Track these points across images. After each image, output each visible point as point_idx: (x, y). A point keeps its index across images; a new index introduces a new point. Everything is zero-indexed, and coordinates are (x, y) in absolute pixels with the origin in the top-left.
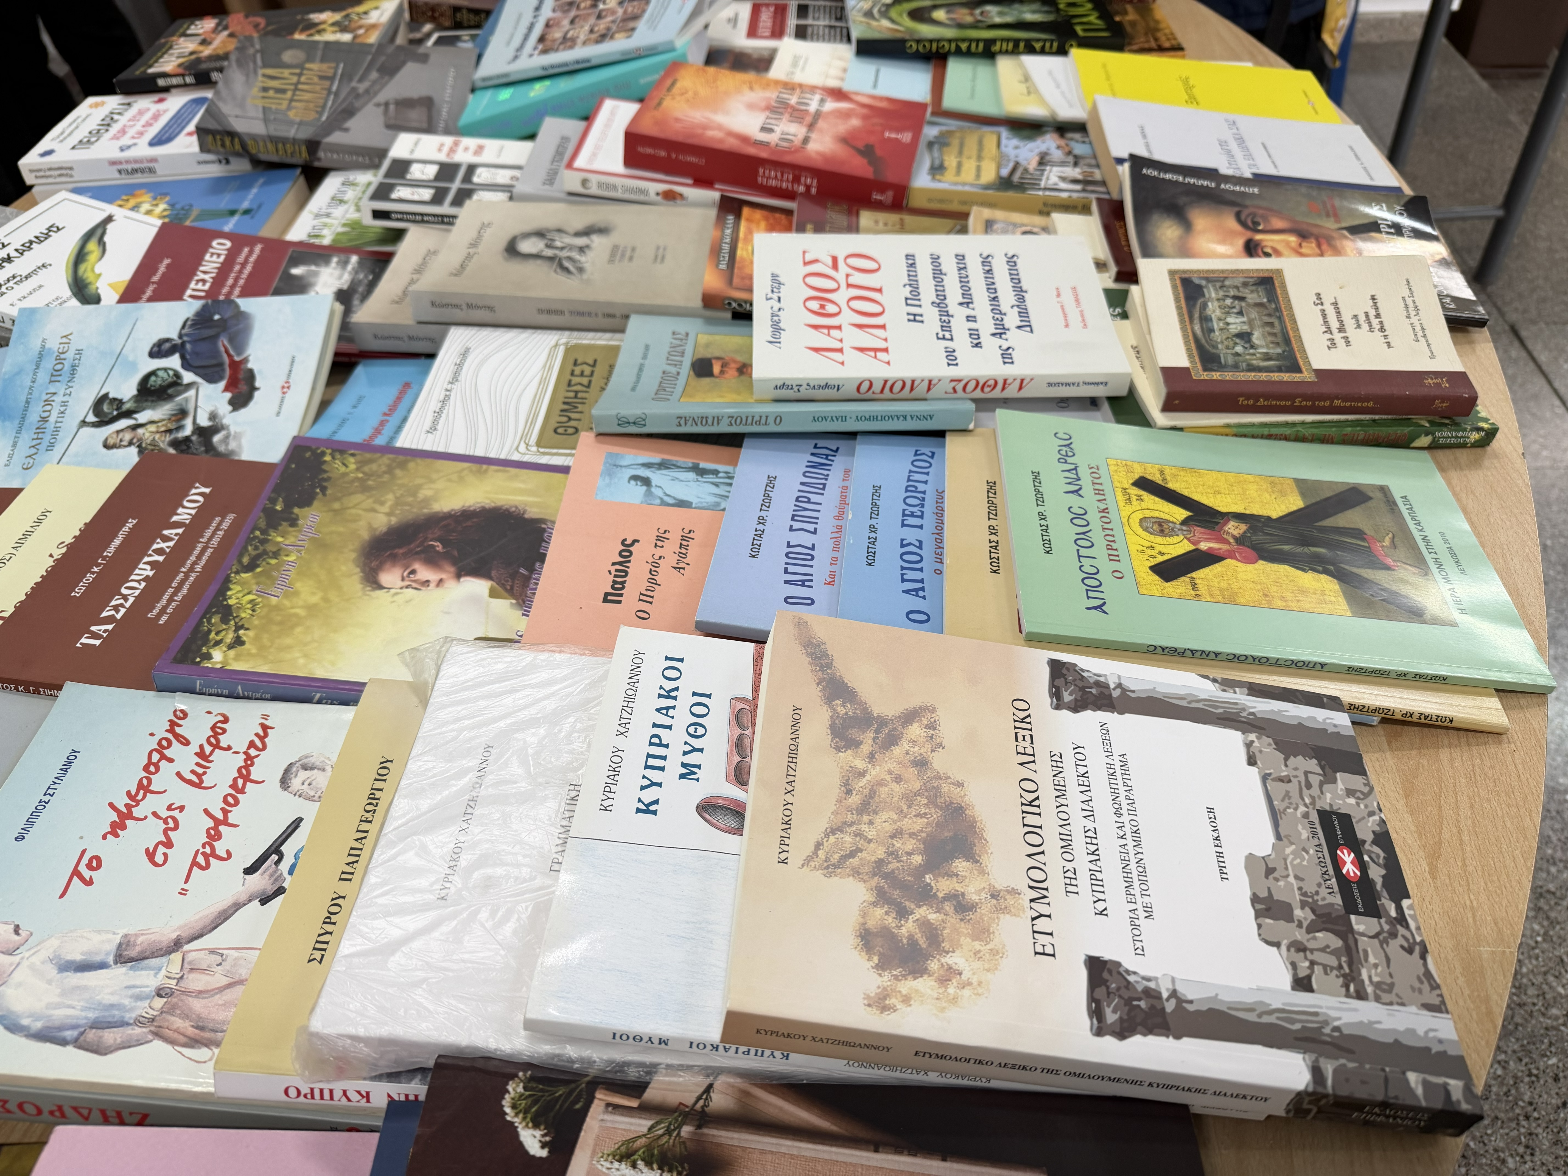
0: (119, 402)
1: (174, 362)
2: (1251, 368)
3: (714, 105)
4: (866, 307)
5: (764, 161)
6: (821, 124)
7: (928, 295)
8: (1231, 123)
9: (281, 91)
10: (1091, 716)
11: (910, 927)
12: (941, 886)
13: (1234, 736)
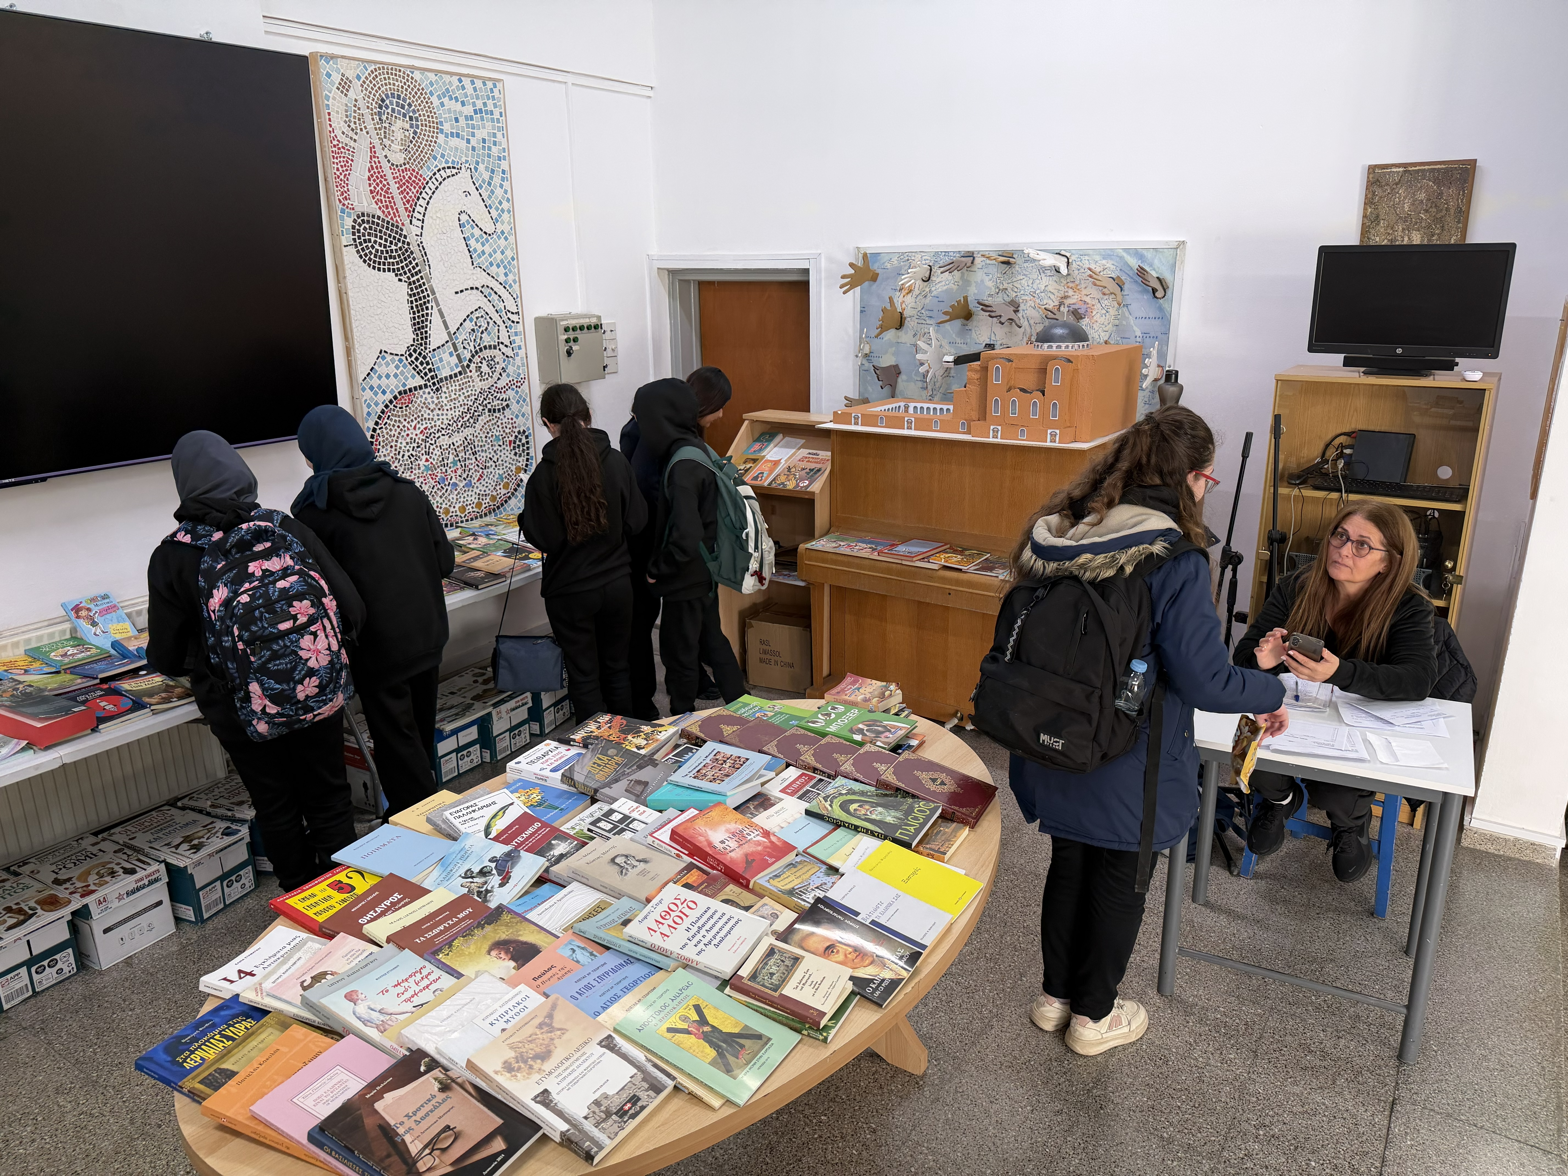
0: (473, 872)
1: (493, 865)
2: (763, 985)
3: (714, 825)
4: (678, 920)
5: (710, 855)
6: (746, 846)
7: (700, 924)
8: (898, 896)
9: (599, 765)
10: (604, 1050)
11: (516, 1065)
12: (530, 1062)
13: (635, 1071)
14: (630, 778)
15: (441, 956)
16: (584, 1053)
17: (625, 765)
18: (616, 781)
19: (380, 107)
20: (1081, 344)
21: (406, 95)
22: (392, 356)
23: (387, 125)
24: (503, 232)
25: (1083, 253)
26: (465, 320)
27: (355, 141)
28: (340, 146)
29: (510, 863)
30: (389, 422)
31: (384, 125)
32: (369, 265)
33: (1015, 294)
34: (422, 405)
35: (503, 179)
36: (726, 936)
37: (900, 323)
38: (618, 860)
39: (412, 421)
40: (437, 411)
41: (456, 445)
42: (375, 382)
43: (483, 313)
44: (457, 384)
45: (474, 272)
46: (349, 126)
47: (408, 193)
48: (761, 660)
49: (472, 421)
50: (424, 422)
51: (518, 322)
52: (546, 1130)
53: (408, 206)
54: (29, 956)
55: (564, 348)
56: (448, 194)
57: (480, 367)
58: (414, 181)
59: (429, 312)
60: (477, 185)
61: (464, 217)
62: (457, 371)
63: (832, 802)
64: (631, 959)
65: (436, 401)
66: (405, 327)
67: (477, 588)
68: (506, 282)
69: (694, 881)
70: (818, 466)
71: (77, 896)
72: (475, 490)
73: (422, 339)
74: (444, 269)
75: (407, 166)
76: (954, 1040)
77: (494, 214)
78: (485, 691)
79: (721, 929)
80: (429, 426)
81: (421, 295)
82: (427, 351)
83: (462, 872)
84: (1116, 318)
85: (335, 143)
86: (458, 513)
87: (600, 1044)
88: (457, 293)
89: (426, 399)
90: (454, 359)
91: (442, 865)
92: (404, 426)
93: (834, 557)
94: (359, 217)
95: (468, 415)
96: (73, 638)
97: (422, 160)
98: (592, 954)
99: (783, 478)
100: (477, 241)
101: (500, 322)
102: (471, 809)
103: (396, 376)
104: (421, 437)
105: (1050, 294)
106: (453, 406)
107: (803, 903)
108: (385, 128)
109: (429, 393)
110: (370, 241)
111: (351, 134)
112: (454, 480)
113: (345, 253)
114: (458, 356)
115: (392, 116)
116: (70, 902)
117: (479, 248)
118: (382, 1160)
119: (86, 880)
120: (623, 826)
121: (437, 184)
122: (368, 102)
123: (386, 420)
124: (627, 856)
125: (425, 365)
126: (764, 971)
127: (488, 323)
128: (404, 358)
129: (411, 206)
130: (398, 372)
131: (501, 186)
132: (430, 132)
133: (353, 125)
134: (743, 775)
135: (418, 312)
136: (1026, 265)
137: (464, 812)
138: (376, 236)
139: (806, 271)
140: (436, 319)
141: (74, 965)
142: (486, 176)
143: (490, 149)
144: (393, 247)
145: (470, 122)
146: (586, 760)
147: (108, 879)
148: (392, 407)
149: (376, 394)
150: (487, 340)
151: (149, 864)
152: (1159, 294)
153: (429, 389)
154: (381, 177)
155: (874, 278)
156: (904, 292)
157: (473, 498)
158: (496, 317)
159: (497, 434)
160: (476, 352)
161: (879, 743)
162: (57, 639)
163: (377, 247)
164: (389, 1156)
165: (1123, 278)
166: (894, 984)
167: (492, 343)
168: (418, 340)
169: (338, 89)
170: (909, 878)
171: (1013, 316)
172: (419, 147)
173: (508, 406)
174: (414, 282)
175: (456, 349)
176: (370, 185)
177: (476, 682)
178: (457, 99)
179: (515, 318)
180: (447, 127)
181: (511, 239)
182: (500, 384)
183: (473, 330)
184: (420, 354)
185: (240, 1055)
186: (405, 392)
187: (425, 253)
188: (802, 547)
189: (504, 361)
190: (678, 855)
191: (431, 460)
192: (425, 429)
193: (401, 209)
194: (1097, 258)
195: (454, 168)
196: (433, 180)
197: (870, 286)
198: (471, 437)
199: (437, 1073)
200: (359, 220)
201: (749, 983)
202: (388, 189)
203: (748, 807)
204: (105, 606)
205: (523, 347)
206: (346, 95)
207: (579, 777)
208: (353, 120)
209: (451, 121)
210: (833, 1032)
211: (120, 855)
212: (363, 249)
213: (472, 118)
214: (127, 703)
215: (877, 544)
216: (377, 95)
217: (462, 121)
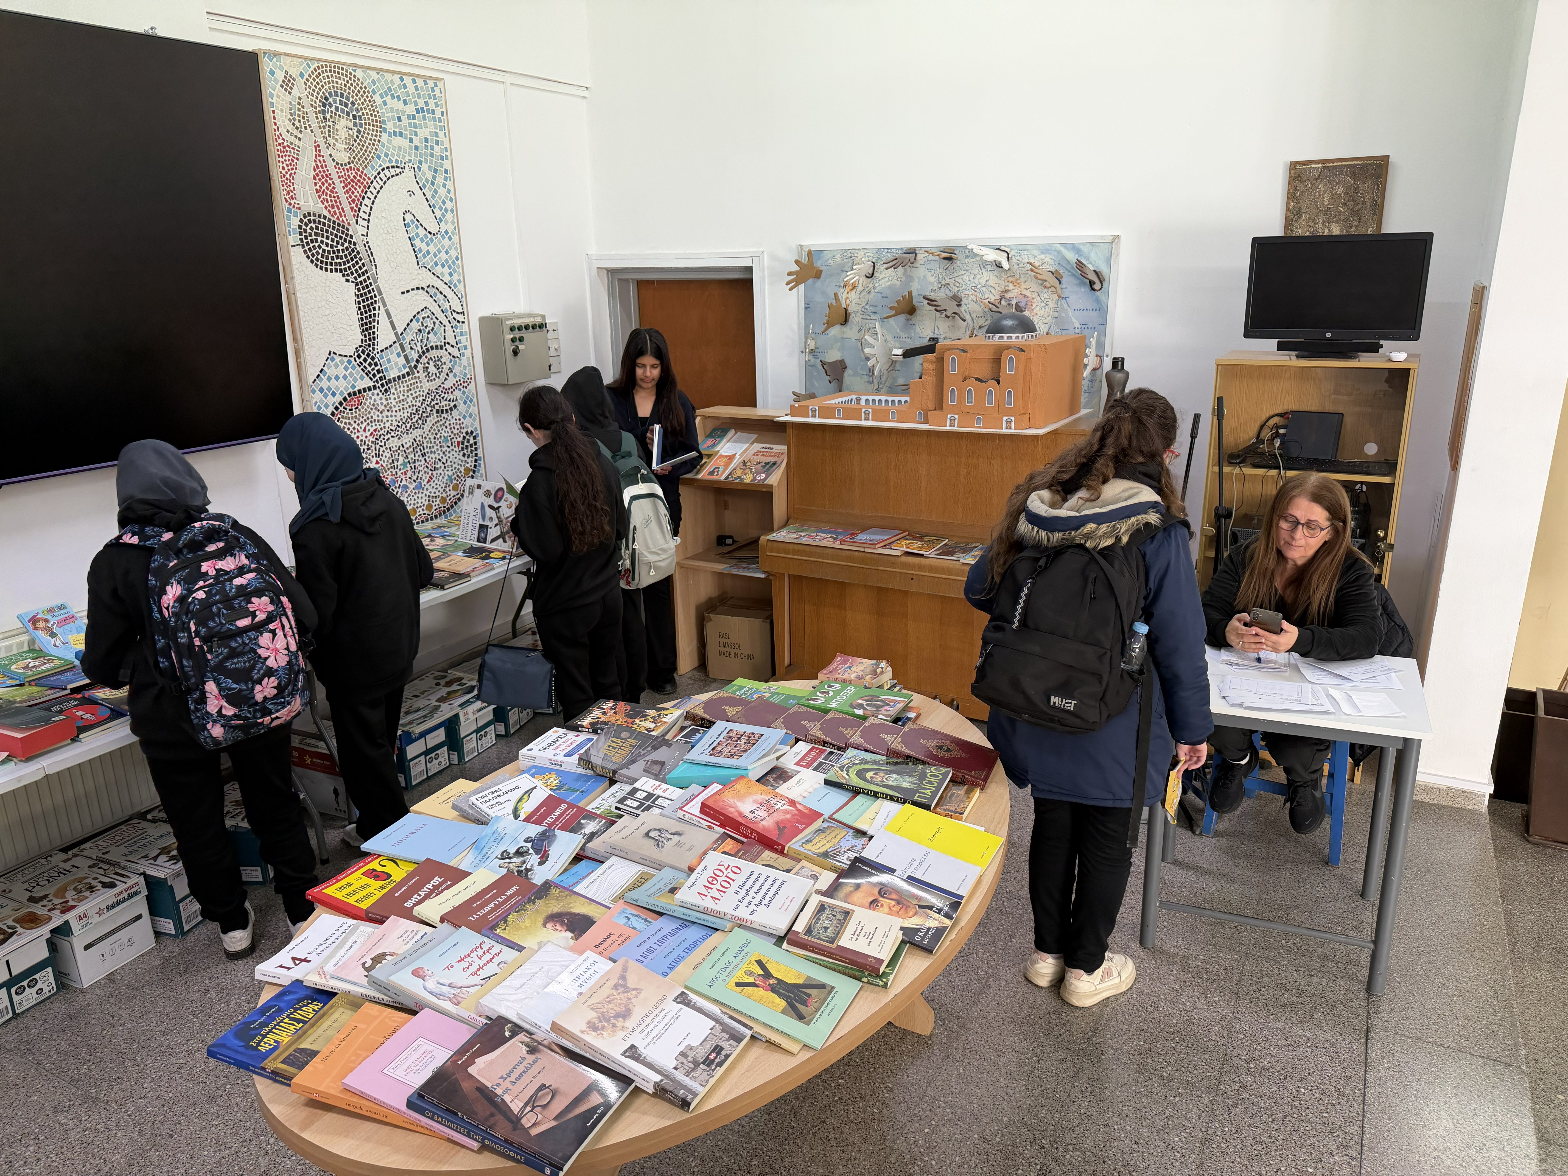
1: (529, 845)
2: (819, 939)
3: (742, 797)
4: (725, 884)
5: (742, 824)
6: (775, 814)
7: (747, 886)
8: (928, 853)
9: (614, 748)
10: (680, 1006)
11: (600, 1024)
12: (613, 1021)
13: (714, 1023)
14: (647, 759)
15: (498, 930)
16: (662, 1010)
17: (640, 747)
18: (633, 762)
19: (324, 105)
20: (1030, 334)
21: (349, 93)
22: (340, 358)
23: (331, 124)
24: (446, 232)
25: (1022, 249)
26: (411, 320)
27: (300, 139)
28: (285, 144)
29: (546, 842)
31: (328, 123)
32: (317, 265)
33: (957, 289)
34: (371, 406)
35: (446, 179)
36: (774, 896)
37: (845, 319)
38: (652, 834)
39: (362, 423)
40: (386, 413)
41: (406, 446)
42: (324, 384)
43: (429, 313)
44: (405, 385)
45: (420, 272)
46: (293, 124)
47: (353, 193)
48: (721, 653)
49: (420, 422)
50: (374, 424)
51: (463, 322)
52: (638, 1083)
54: (8, 977)
55: (510, 348)
57: (427, 368)
58: (359, 181)
59: (376, 312)
61: (409, 217)
62: (404, 371)
63: (848, 771)
64: (687, 923)
65: (385, 403)
66: (353, 328)
67: (443, 588)
68: (451, 282)
69: (731, 849)
70: (773, 459)
71: (57, 912)
72: (425, 492)
73: (370, 340)
74: (390, 270)
75: (352, 165)
76: (955, 1000)
77: (438, 213)
78: (449, 693)
79: (768, 890)
80: (379, 428)
81: (368, 296)
82: (375, 352)
83: (498, 853)
84: (1055, 311)
85: (280, 141)
87: (675, 1000)
88: (403, 293)
89: (375, 400)
90: (402, 361)
91: (477, 848)
92: (354, 428)
93: (796, 547)
94: (305, 217)
95: (417, 417)
96: (31, 650)
97: (366, 159)
98: (646, 920)
99: (739, 473)
100: (422, 240)
101: (445, 322)
102: (496, 794)
103: (345, 377)
104: (372, 439)
105: (990, 289)
106: (402, 407)
107: (839, 864)
108: (329, 126)
109: (378, 394)
111: (295, 132)
112: (404, 482)
113: (292, 254)
114: (406, 357)
115: (335, 114)
116: (50, 918)
117: (424, 247)
118: (487, 1119)
119: (63, 897)
120: (649, 803)
121: (381, 183)
122: (312, 100)
124: (660, 830)
125: (373, 366)
126: (818, 926)
127: (434, 323)
129: (357, 205)
130: (347, 374)
131: (444, 186)
132: (373, 130)
133: (297, 124)
134: (760, 750)
135: (366, 313)
136: (967, 260)
137: (490, 797)
138: (323, 236)
139: (749, 269)
140: (383, 319)
141: (54, 985)
142: (429, 175)
143: (432, 148)
144: (340, 247)
145: (412, 121)
146: (600, 744)
147: (87, 893)
148: (341, 409)
149: (326, 396)
150: (434, 340)
151: (129, 877)
152: (1097, 286)
153: (378, 391)
155: (818, 275)
156: (848, 288)
157: (423, 500)
158: (442, 317)
159: (446, 435)
160: (423, 353)
161: (880, 716)
162: (15, 652)
163: (324, 247)
164: (492, 1115)
165: (1061, 272)
166: (939, 932)
167: (439, 344)
169: (282, 86)
170: (934, 837)
171: (956, 310)
172: (363, 146)
173: (455, 406)
175: (403, 350)
176: (316, 185)
177: (438, 684)
178: (399, 98)
179: (460, 318)
180: (390, 126)
181: (455, 238)
182: (447, 385)
183: (420, 330)
184: (368, 355)
185: (315, 1035)
186: (355, 394)
187: (372, 253)
188: (763, 539)
189: (451, 361)
190: (710, 827)
191: (381, 462)
192: (375, 430)
193: (347, 209)
194: (1036, 252)
195: (398, 168)
196: (378, 179)
197: (814, 283)
198: (419, 438)
199: (522, 1037)
200: (306, 220)
201: (806, 937)
202: (334, 188)
203: (768, 780)
204: (62, 616)
205: (469, 347)
206: (290, 93)
207: (596, 760)
208: (297, 118)
209: (394, 120)
210: (891, 977)
211: (95, 869)
212: (310, 249)
213: (414, 117)
214: (105, 712)
215: (837, 534)
216: (321, 93)
217: (405, 121)
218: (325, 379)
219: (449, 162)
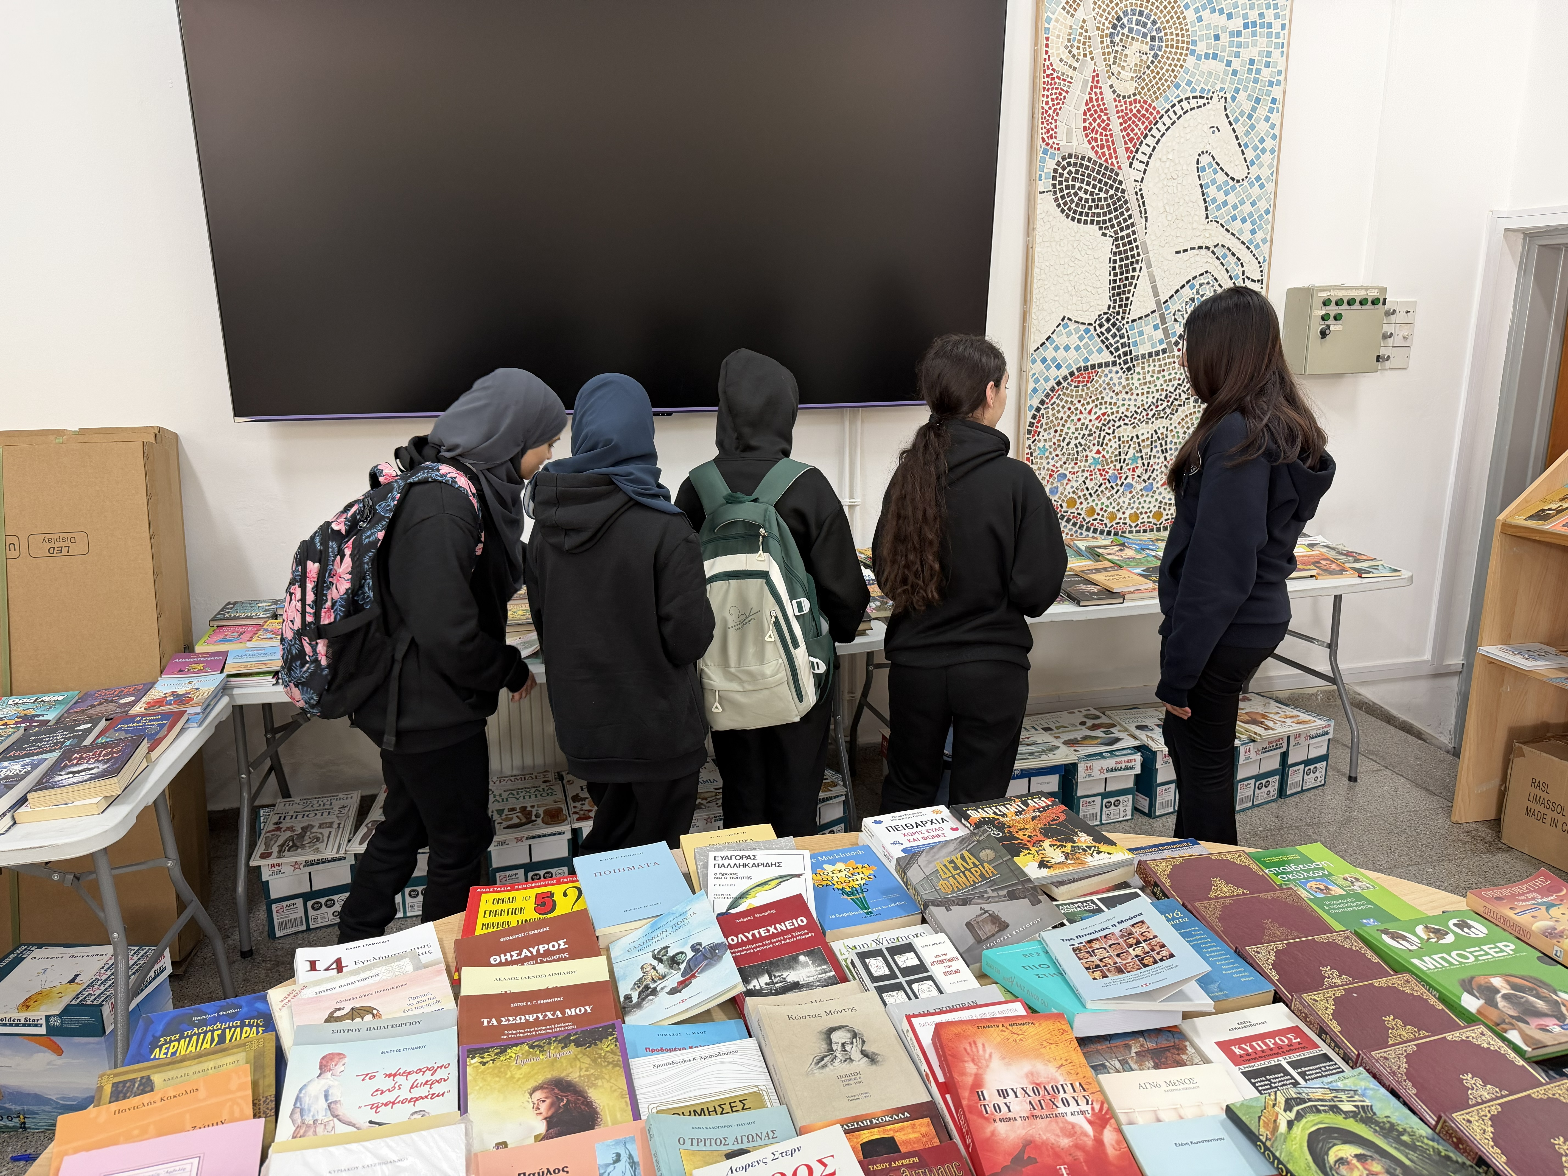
9: (956, 868)
14: (987, 907)
15: (477, 1061)
18: (964, 902)
19: (1114, 27)
23: (1119, 49)
24: (1258, 178)
26: (1183, 286)
27: (1075, 69)
30: (1058, 401)
31: (1116, 48)
34: (1104, 385)
35: (1271, 110)
39: (1088, 403)
40: (1123, 395)
41: (1141, 438)
42: (1049, 353)
43: (1210, 279)
44: (1157, 364)
45: (1208, 227)
47: (1133, 130)
48: (1528, 811)
49: (1168, 412)
50: (1103, 407)
53: (1130, 145)
55: (1318, 330)
56: (1188, 130)
58: (1144, 116)
60: (1231, 119)
61: (1205, 160)
63: (1299, 1116)
65: (1124, 383)
66: (1100, 291)
67: (1083, 604)
69: (907, 1142)
74: (1166, 223)
75: (1138, 97)
80: (1110, 411)
81: (1129, 254)
86: (1128, 521)
89: (1111, 379)
90: (1159, 334)
91: (651, 926)
92: (1076, 409)
94: (1064, 159)
95: (1165, 404)
97: (1159, 89)
100: (1219, 188)
103: (1077, 348)
104: (1096, 423)
106: (1146, 390)
110: (1073, 187)
111: (1071, 61)
112: (1129, 480)
114: (1165, 330)
117: (1221, 197)
121: (1174, 118)
122: (1099, 22)
123: (1054, 399)
128: (1091, 328)
129: (1134, 146)
130: (1081, 344)
132: (1176, 53)
133: (1075, 51)
135: (1122, 273)
137: (733, 862)
142: (1247, 106)
143: (1258, 71)
144: (1103, 195)
145: (1236, 39)
148: (1065, 384)
149: (1048, 368)
153: (1118, 368)
154: (1101, 111)
168: (1114, 308)
172: (1158, 73)
174: (1122, 238)
175: (1163, 322)
176: (1085, 121)
178: (1222, 10)
180: (1201, 48)
181: (1270, 187)
186: (1086, 368)
187: (1144, 203)
190: (924, 1076)
191: (1105, 453)
192: (1104, 414)
193: (1121, 151)
195: (1203, 98)
196: (1171, 113)
198: (1162, 430)
200: (1064, 163)
202: (1108, 125)
203: (1128, 1047)
206: (1072, 15)
208: (1076, 44)
209: (1208, 39)
212: (1063, 197)
213: (1239, 34)
216: (1113, 13)
217: (1224, 38)
218: (1051, 348)
219: (1281, 88)
